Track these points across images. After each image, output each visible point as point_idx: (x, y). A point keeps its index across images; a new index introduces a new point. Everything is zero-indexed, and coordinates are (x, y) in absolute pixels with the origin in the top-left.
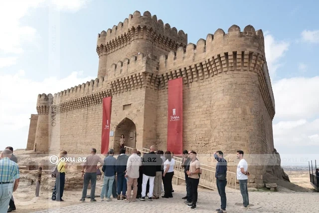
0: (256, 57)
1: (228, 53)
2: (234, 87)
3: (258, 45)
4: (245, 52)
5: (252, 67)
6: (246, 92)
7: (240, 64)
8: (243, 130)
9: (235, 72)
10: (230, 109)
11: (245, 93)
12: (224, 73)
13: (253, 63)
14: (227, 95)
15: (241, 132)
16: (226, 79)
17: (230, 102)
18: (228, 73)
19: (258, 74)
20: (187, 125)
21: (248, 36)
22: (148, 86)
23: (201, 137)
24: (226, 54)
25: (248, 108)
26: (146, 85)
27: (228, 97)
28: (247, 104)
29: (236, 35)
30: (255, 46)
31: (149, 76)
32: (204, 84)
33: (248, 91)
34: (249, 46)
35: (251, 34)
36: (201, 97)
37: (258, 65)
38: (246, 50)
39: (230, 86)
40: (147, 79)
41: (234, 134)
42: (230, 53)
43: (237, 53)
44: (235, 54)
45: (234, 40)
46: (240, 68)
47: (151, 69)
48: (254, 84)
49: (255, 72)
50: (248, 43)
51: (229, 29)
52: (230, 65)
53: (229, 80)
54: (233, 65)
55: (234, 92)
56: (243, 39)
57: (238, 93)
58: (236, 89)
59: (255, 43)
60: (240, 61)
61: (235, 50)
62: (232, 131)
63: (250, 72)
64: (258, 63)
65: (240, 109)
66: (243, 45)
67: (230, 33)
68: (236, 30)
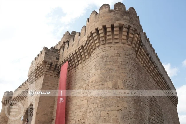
0: (127, 29)
1: (98, 28)
2: (105, 60)
3: (129, 18)
4: (115, 24)
5: (123, 39)
6: (118, 64)
7: (111, 37)
8: (113, 108)
9: (107, 45)
10: (100, 83)
11: (116, 66)
12: (97, 48)
13: (125, 35)
14: (99, 69)
15: (111, 110)
16: (99, 54)
17: (101, 76)
18: (100, 47)
19: (133, 47)
20: (71, 107)
21: (118, 11)
22: (47, 73)
23: (79, 120)
24: (97, 30)
25: (119, 81)
26: (45, 72)
27: (99, 71)
28: (118, 77)
29: (106, 12)
30: (125, 19)
31: (48, 64)
32: (86, 64)
33: (121, 62)
34: (118, 19)
35: (121, 9)
36: (83, 77)
37: (130, 37)
38: (115, 22)
39: (101, 60)
40: (46, 68)
41: (103, 114)
42: (100, 27)
43: (107, 26)
44: (105, 27)
45: (104, 16)
46: (111, 41)
47: (51, 59)
48: (128, 57)
49: (129, 45)
50: (118, 17)
51: (100, 8)
52: (101, 39)
53: (101, 54)
54: (104, 39)
55: (105, 65)
56: (112, 14)
57: (109, 66)
58: (107, 61)
59: (125, 17)
60: (110, 33)
61: (104, 24)
62: (101, 109)
63: (122, 45)
64: (131, 35)
65: (110, 82)
66: (112, 19)
67: (101, 11)
68: (106, 8)
